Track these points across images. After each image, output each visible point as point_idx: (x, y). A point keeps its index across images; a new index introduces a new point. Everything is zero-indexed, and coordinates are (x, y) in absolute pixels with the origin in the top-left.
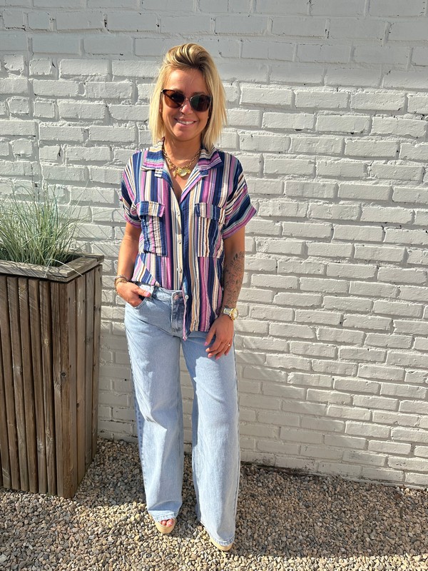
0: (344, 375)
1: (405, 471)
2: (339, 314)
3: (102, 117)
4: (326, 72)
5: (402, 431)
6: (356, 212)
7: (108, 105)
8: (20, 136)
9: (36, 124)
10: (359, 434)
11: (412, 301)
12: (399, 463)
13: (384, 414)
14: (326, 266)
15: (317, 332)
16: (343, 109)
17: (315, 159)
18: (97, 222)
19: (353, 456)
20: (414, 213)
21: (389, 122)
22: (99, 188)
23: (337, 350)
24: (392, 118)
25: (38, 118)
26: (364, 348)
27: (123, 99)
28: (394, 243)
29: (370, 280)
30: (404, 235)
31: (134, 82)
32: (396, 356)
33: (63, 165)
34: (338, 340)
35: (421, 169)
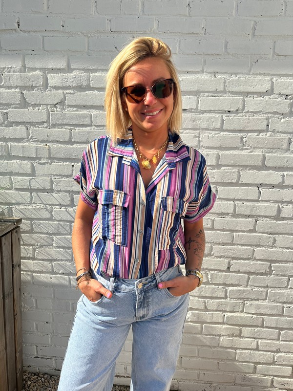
0: (233, 312)
2: (226, 260)
3: (18, 102)
4: (205, 62)
5: (284, 356)
6: (235, 176)
7: (23, 92)
10: (248, 360)
11: (286, 248)
12: (283, 383)
13: (268, 343)
14: (213, 221)
15: (209, 277)
16: (221, 92)
17: (199, 134)
18: (17, 189)
19: (244, 379)
20: (283, 176)
21: (259, 102)
22: (18, 161)
23: (226, 291)
24: (261, 98)
26: (249, 288)
27: (36, 87)
28: (269, 201)
29: (250, 231)
30: (276, 194)
31: (44, 72)
32: (275, 294)
34: (227, 283)
35: (287, 140)
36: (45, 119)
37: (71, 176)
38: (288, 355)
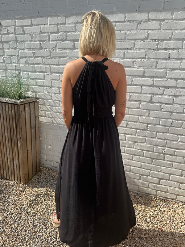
0: (129, 148)
1: (157, 190)
2: (126, 122)
3: (39, 47)
5: (154, 173)
6: (131, 81)
7: (41, 43)
8: (13, 56)
9: (18, 51)
10: (137, 172)
11: (155, 117)
12: (154, 186)
13: (146, 165)
16: (123, 39)
18: (39, 86)
19: (135, 182)
20: (154, 81)
21: (142, 44)
22: (38, 73)
23: (126, 137)
24: (143, 42)
25: (19, 49)
26: (137, 137)
27: (45, 40)
28: (146, 93)
29: (137, 108)
30: (150, 90)
31: (49, 34)
32: (150, 141)
33: (27, 65)
34: (126, 133)
35: (156, 62)
36: (49, 55)
37: (59, 80)
38: (157, 172)
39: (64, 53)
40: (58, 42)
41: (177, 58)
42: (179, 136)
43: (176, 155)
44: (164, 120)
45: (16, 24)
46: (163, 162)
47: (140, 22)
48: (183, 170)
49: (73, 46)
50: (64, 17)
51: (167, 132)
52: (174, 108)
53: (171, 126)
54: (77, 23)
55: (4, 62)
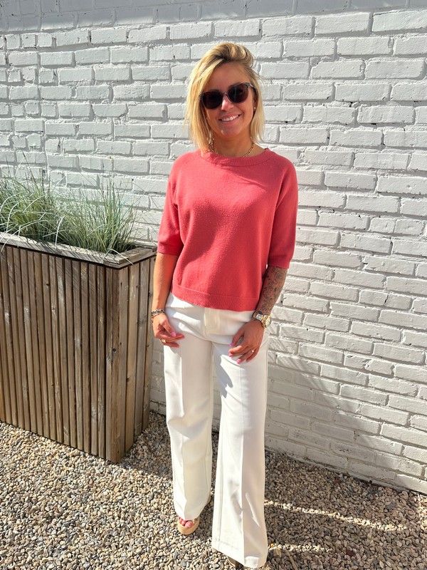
0: (286, 352)
1: (349, 458)
3: (88, 115)
5: (344, 416)
8: (33, 132)
9: (44, 122)
10: (302, 413)
11: (347, 284)
12: (342, 449)
16: (277, 100)
19: (298, 435)
20: (346, 198)
21: (319, 111)
22: (86, 173)
23: (278, 328)
24: (322, 106)
25: (43, 117)
26: (304, 328)
28: (328, 227)
29: (306, 261)
30: (337, 219)
31: (110, 85)
32: (334, 339)
33: (62, 155)
34: (280, 319)
35: (350, 155)
36: (110, 132)
37: (131, 190)
38: (350, 415)
39: (143, 129)
40: (130, 103)
41: (401, 145)
42: (404, 331)
43: (397, 377)
44: (370, 290)
45: (40, 63)
46: (364, 391)
47: (316, 60)
48: (411, 414)
49: (163, 112)
50: (146, 48)
51: (376, 320)
52: (392, 263)
53: (384, 307)
54: (174, 60)
55: (11, 146)
